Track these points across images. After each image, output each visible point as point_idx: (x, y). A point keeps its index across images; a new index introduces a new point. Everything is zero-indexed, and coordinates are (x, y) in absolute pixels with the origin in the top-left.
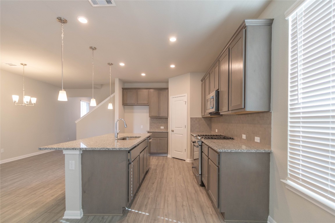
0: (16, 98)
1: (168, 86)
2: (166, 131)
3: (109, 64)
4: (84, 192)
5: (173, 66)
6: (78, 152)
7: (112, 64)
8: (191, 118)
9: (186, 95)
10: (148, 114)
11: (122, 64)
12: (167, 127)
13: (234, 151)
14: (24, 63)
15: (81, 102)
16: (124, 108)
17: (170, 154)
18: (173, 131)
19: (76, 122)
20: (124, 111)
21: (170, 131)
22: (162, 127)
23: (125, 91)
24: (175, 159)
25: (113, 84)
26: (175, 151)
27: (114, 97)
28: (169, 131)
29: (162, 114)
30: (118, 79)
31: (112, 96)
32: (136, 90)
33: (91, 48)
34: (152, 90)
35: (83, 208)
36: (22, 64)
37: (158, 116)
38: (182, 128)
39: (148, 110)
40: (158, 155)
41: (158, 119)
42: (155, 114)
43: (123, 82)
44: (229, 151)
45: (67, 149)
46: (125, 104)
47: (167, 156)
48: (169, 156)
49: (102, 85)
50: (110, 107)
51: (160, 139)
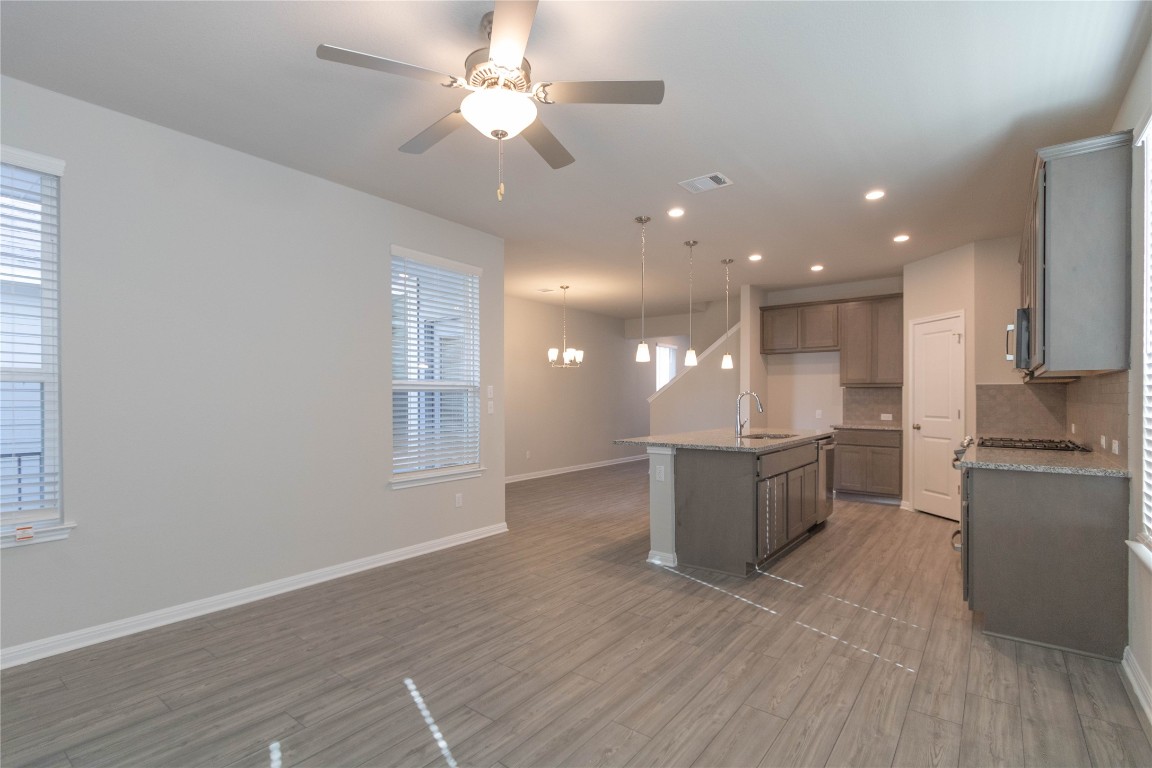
0: (553, 354)
1: (901, 287)
2: (893, 428)
3: (724, 262)
4: (678, 523)
5: (901, 239)
6: (669, 452)
7: (731, 261)
8: (979, 388)
9: (961, 313)
10: (838, 376)
11: (755, 258)
12: (898, 417)
13: (1006, 468)
14: (565, 285)
15: (658, 348)
16: (766, 363)
17: (908, 500)
18: (919, 428)
19: (650, 400)
20: (766, 368)
21: (907, 428)
22: (886, 417)
23: (769, 313)
24: (923, 516)
25: (736, 298)
26: (926, 490)
27: (738, 332)
28: (904, 428)
29: (883, 377)
30: (749, 286)
31: (730, 332)
32: (800, 309)
33: (688, 243)
34: (851, 305)
35: (677, 551)
36: (562, 287)
37: (868, 381)
38: (947, 418)
39: (837, 365)
40: (867, 500)
41: (871, 390)
42: (857, 374)
43: (761, 290)
44: (992, 466)
45: (654, 445)
46: (768, 348)
47: (899, 506)
48: (906, 505)
49: (708, 303)
50: (727, 363)
51: (873, 452)
